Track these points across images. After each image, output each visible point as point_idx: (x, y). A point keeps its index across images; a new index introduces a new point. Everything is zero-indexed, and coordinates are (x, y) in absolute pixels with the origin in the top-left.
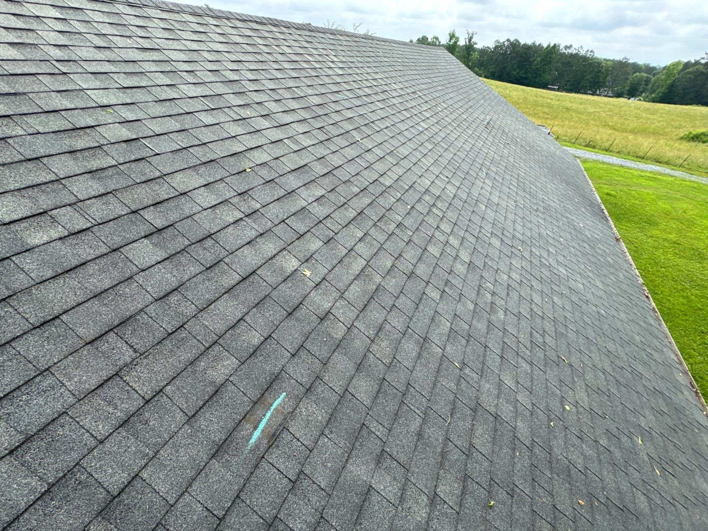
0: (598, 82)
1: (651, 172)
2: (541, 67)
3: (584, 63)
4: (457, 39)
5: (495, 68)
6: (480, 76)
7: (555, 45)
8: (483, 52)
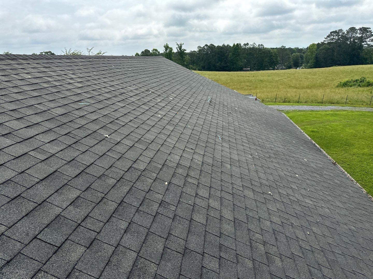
0: (273, 62)
1: (332, 111)
2: (234, 58)
3: (260, 52)
4: (171, 49)
5: (204, 63)
6: (195, 70)
7: (237, 44)
8: (192, 54)
